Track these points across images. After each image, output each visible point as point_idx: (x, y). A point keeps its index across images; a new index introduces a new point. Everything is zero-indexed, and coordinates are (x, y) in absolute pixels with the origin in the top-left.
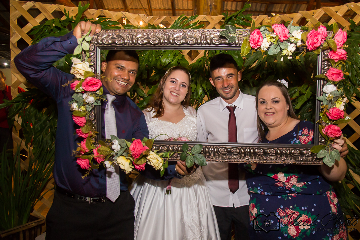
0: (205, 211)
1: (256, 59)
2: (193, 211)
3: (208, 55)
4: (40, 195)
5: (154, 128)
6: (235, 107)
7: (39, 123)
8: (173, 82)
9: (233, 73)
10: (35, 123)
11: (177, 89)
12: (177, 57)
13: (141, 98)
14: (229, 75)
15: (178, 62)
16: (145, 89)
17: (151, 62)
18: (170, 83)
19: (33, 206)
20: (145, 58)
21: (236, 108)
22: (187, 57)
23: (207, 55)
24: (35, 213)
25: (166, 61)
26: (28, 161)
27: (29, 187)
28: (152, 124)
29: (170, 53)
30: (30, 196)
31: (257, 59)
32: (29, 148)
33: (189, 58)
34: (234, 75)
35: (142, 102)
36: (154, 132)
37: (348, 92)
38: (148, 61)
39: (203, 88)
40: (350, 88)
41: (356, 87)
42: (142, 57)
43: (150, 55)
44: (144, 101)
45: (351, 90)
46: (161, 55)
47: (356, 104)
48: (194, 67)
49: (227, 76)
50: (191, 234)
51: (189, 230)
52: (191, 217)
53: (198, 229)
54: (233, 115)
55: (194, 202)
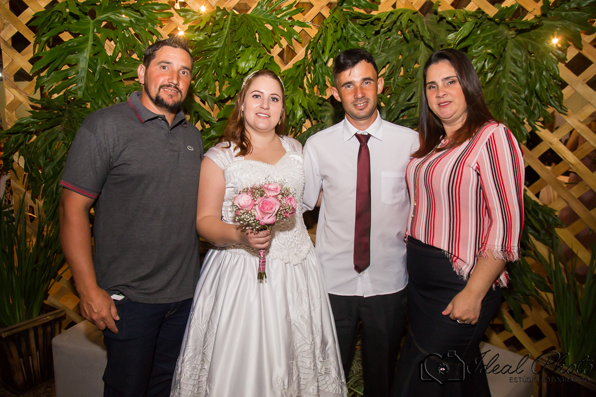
0: (318, 303)
1: (386, 62)
2: (302, 302)
3: (312, 57)
4: (57, 274)
5: (239, 172)
6: (369, 136)
7: (50, 165)
8: (257, 96)
10: (46, 165)
11: (265, 106)
12: (262, 60)
13: (207, 124)
16: (213, 111)
17: (222, 68)
18: (252, 99)
19: (47, 290)
20: (212, 61)
21: (371, 137)
22: (277, 60)
23: (309, 57)
24: (51, 300)
25: (245, 65)
26: (36, 222)
27: (40, 263)
28: (235, 166)
29: (252, 53)
30: (43, 275)
31: (388, 63)
32: (37, 204)
33: (280, 61)
34: (373, 80)
35: (209, 130)
36: (239, 179)
37: (531, 115)
38: (217, 67)
39: (303, 107)
40: (534, 108)
41: (543, 107)
42: (207, 60)
43: (219, 57)
44: (211, 129)
45: (536, 112)
46: (238, 57)
47: (543, 133)
48: (289, 76)
49: (362, 81)
50: (298, 338)
51: (296, 332)
52: (299, 311)
53: (309, 329)
54: (365, 148)
55: (303, 288)
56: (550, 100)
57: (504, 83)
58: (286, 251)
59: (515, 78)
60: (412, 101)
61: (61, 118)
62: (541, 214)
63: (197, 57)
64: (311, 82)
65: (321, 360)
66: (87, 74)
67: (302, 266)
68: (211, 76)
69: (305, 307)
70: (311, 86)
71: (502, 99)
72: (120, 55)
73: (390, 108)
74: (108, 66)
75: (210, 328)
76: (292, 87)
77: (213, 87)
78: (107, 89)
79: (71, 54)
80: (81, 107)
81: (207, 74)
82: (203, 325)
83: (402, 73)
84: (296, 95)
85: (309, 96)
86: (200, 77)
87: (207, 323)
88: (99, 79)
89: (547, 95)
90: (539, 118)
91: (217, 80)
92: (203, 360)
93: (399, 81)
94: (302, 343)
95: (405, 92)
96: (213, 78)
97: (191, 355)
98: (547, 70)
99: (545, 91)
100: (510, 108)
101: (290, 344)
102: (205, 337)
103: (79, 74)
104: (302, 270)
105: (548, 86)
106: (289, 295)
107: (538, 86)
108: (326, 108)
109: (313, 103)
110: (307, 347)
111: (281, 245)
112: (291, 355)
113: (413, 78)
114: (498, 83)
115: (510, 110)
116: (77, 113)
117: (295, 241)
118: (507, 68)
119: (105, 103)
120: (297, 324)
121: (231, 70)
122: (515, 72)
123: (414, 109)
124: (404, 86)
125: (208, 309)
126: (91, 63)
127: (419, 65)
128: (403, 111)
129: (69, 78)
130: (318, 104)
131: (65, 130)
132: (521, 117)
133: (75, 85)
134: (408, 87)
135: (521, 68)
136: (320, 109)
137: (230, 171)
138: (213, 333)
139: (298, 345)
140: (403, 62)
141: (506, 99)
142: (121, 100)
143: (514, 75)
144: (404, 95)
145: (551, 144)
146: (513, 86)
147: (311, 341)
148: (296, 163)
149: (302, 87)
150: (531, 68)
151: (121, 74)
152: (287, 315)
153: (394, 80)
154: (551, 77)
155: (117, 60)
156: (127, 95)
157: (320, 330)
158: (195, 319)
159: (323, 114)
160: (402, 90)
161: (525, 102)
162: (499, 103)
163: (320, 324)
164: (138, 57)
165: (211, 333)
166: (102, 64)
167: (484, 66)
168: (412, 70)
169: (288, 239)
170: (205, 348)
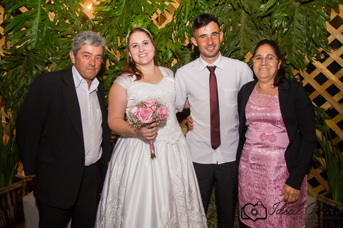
0: (186, 167)
1: (221, 23)
2: (177, 167)
3: (177, 21)
5: (136, 90)
6: (215, 67)
7: (16, 90)
8: (135, 46)
9: (217, 32)
10: (13, 90)
12: (146, 23)
13: (113, 62)
14: (213, 33)
15: (148, 27)
16: (116, 55)
17: (122, 28)
18: (133, 48)
19: (17, 168)
20: (115, 24)
22: (155, 22)
23: (175, 21)
24: (19, 174)
25: (136, 26)
28: (133, 86)
29: (140, 19)
31: (223, 23)
33: (157, 23)
34: (218, 33)
35: (114, 67)
36: (136, 94)
37: (309, 53)
38: (119, 28)
39: (172, 51)
40: (311, 49)
41: (317, 48)
42: (112, 23)
43: (120, 21)
44: (116, 66)
45: (312, 51)
46: (131, 21)
47: (317, 64)
48: (163, 32)
49: (212, 34)
50: (176, 188)
51: (174, 185)
52: (175, 172)
53: (182, 183)
54: (213, 74)
55: (177, 158)
56: (321, 44)
57: (293, 34)
58: (167, 136)
59: (299, 31)
60: (238, 46)
61: (22, 60)
62: (317, 112)
63: (105, 22)
64: (176, 36)
65: (189, 201)
66: (38, 33)
67: (177, 145)
68: (115, 33)
69: (179, 169)
70: (176, 38)
71: (292, 44)
72: (58, 21)
73: (225, 51)
74: (51, 28)
75: (122, 183)
76: (165, 39)
77: (116, 40)
78: (51, 42)
79: (27, 21)
80: (36, 53)
81: (112, 32)
82: (117, 181)
83: (231, 30)
84: (168, 44)
85: (176, 44)
86: (108, 34)
87: (120, 180)
88: (45, 36)
89: (319, 41)
90: (314, 55)
91: (119, 36)
92: (118, 203)
93: (230, 34)
94: (178, 191)
95: (234, 41)
96: (116, 34)
97: (111, 199)
98: (319, 26)
99: (318, 38)
100: (296, 49)
101: (171, 192)
102: (119, 189)
103: (33, 33)
104: (176, 147)
105: (319, 36)
106: (169, 162)
107: (314, 36)
108: (185, 51)
109: (178, 48)
110: (181, 193)
111: (164, 133)
112: (172, 198)
113: (238, 32)
114: (290, 34)
115: (297, 51)
116: (33, 57)
117: (172, 130)
118: (294, 25)
119: (50, 51)
120: (174, 180)
121: (127, 29)
122: (299, 28)
123: (239, 51)
124: (233, 37)
125: (120, 172)
126: (40, 26)
127: (241, 25)
128: (233, 52)
129: (26, 35)
130: (181, 49)
131: (24, 68)
132: (303, 54)
133: (30, 40)
134: (235, 38)
135: (303, 25)
136: (182, 52)
137: (131, 89)
138: (124, 186)
139: (176, 193)
140: (232, 23)
141: (294, 44)
142: (60, 49)
143: (298, 29)
144: (233, 42)
145: (321, 70)
146: (298, 36)
147: (183, 189)
148: (170, 83)
149: (171, 39)
150: (309, 25)
151: (59, 33)
152: (168, 175)
153: (227, 34)
154: (321, 30)
155: (56, 24)
156: (63, 45)
157: (188, 183)
158: (112, 178)
159: (184, 55)
160: (231, 40)
161: (305, 46)
162: (290, 46)
163: (187, 180)
164: (69, 22)
165: (123, 186)
166: (47, 26)
167: (282, 24)
168: (237, 27)
169: (168, 129)
170: (119, 196)
